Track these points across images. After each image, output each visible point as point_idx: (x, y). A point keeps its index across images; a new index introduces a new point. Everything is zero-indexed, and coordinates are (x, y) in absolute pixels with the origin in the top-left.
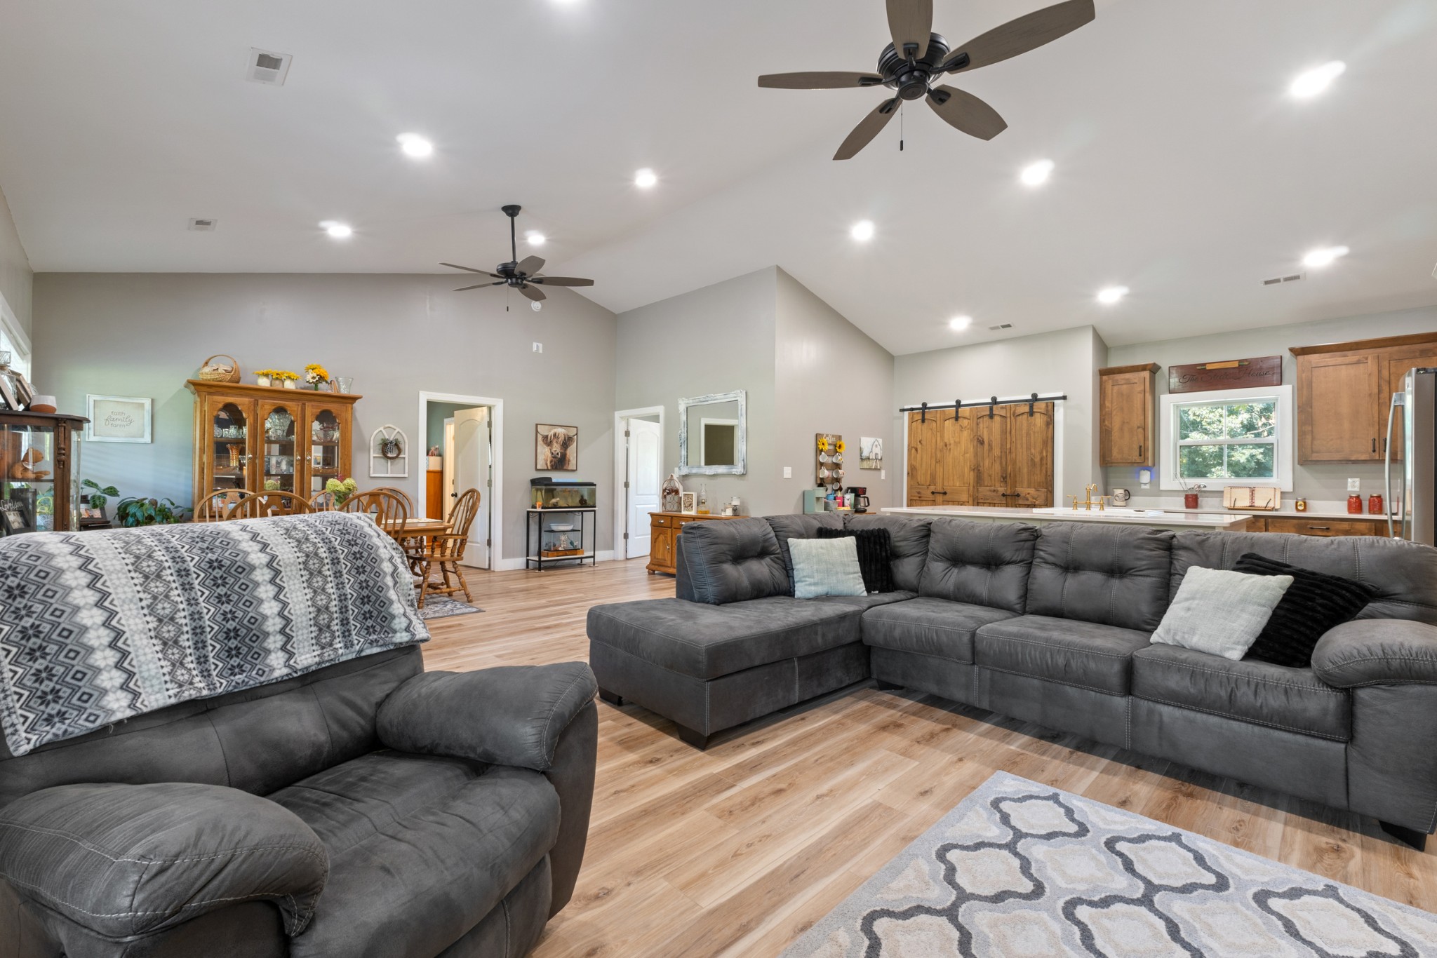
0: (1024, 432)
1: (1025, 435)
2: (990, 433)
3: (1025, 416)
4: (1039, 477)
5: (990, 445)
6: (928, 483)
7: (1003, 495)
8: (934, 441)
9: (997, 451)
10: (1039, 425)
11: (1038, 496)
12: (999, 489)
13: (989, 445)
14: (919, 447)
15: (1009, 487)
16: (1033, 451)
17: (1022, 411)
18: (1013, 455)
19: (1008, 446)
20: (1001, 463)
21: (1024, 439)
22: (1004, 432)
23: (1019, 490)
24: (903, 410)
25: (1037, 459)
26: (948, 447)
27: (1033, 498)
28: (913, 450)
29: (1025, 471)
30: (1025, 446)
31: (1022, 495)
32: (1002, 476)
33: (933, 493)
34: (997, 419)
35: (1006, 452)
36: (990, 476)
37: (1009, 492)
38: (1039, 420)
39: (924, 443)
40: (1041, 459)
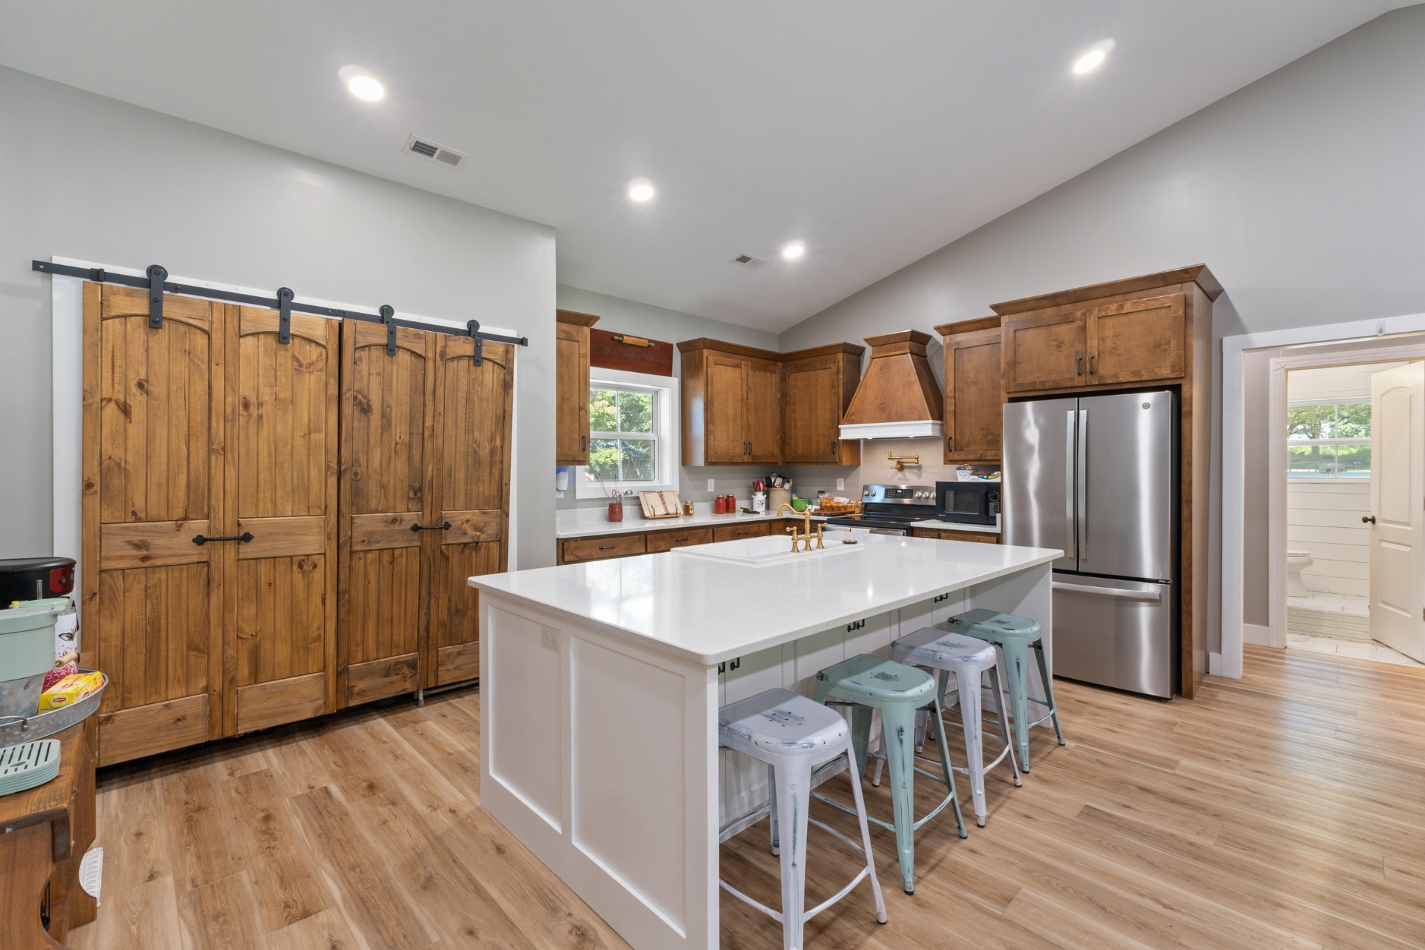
0: (462, 395)
1: (462, 401)
2: (386, 386)
3: (464, 363)
4: (486, 489)
5: (385, 416)
6: (178, 512)
7: (416, 528)
8: (200, 388)
9: (400, 431)
10: (489, 385)
11: (486, 524)
12: (407, 515)
13: (383, 415)
14: (137, 401)
15: (427, 510)
16: (477, 434)
17: (461, 353)
18: (439, 442)
19: (428, 423)
20: (410, 459)
21: (461, 410)
22: (419, 389)
23: (448, 514)
24: (46, 268)
25: (485, 452)
26: (254, 411)
27: (476, 529)
28: (111, 411)
29: (461, 475)
30: (462, 424)
31: (454, 525)
32: (411, 487)
33: (200, 541)
34: (403, 358)
35: (421, 435)
36: (383, 487)
37: (426, 522)
38: (490, 375)
39: (158, 389)
40: (492, 452)
